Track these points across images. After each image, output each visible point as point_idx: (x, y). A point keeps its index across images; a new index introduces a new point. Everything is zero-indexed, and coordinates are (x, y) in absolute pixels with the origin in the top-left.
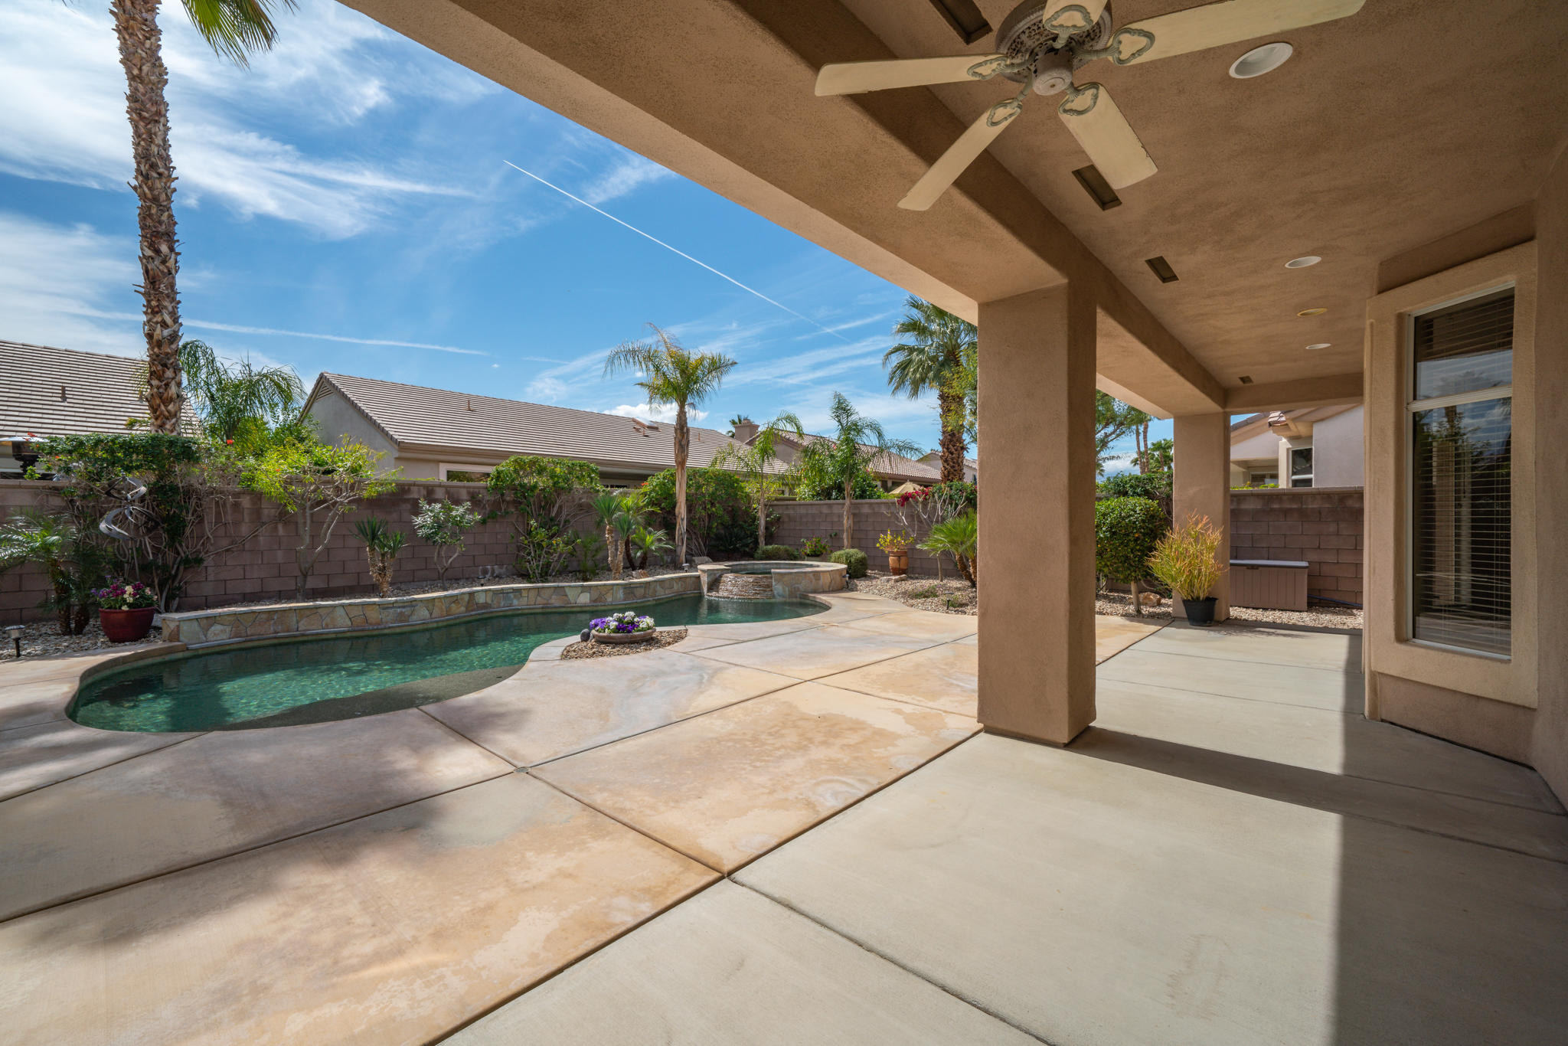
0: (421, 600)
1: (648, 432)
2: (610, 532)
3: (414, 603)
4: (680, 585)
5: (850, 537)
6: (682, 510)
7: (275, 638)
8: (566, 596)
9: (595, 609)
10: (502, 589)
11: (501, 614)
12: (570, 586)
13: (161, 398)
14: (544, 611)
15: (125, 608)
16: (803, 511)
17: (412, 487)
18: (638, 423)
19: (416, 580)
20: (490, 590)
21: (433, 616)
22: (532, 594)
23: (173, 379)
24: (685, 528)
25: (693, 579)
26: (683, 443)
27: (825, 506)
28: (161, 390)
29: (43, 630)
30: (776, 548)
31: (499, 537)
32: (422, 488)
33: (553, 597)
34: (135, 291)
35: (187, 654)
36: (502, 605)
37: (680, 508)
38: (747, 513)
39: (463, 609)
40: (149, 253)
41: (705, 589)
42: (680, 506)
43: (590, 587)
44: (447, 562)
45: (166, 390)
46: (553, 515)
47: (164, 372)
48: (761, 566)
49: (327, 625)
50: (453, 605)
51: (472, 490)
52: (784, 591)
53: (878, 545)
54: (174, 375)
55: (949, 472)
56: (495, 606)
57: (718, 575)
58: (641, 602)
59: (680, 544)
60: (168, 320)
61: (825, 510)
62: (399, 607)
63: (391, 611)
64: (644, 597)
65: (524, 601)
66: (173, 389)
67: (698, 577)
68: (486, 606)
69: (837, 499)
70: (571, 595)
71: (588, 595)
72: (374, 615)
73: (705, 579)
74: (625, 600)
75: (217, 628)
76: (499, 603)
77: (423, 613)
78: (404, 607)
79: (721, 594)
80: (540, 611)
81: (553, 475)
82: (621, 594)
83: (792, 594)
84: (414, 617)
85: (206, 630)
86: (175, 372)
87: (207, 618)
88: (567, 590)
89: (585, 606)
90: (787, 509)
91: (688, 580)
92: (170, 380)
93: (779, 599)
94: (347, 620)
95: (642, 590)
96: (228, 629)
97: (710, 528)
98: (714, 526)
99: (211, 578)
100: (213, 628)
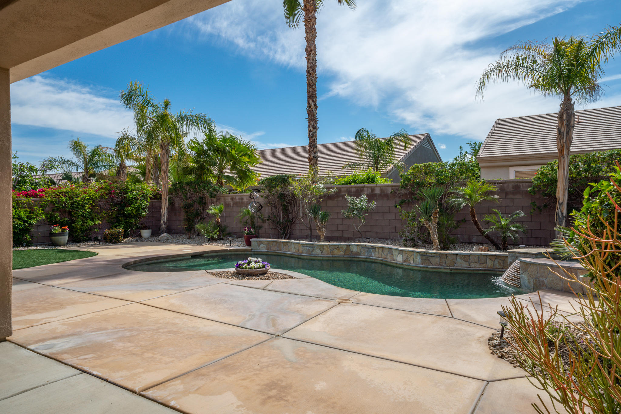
0: (317, 245)
3: (314, 246)
8: (393, 254)
10: (365, 245)
11: (364, 260)
12: (394, 249)
17: (364, 188)
20: (359, 245)
21: (323, 254)
32: (369, 188)
33: (388, 254)
35: (252, 253)
36: (366, 254)
39: (342, 253)
43: (402, 251)
49: (289, 250)
50: (335, 250)
51: (394, 188)
56: (362, 255)
62: (308, 247)
63: (305, 248)
64: (438, 265)
65: (377, 254)
68: (357, 253)
70: (395, 254)
71: (401, 256)
74: (421, 264)
75: (262, 245)
76: (364, 253)
77: (318, 252)
78: (310, 247)
83: (536, 287)
84: (314, 253)
85: (259, 245)
87: (260, 241)
88: (393, 251)
89: (400, 264)
94: (294, 249)
96: (266, 246)
100: (261, 245)
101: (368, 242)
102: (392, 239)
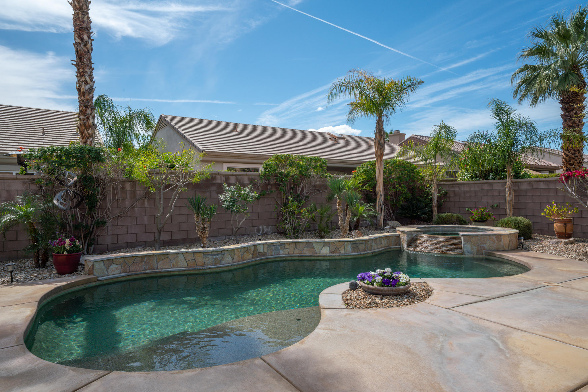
0: (227, 250)
1: (338, 141)
2: (340, 204)
4: (386, 242)
5: (512, 208)
6: (380, 189)
7: (145, 273)
8: (314, 248)
9: (333, 258)
10: (273, 243)
11: (273, 260)
12: (316, 242)
13: (85, 126)
14: (300, 258)
15: (65, 253)
16: (466, 188)
17: (217, 176)
18: (332, 135)
19: (219, 235)
20: (266, 244)
21: (234, 260)
22: (292, 246)
23: (91, 114)
24: (383, 201)
25: (395, 238)
26: (381, 142)
27: (486, 185)
28: (85, 121)
29: (27, 264)
30: (450, 215)
31: (266, 207)
32: (222, 176)
33: (305, 249)
34: (72, 64)
35: (98, 283)
36: (273, 253)
37: (379, 187)
38: (421, 190)
39: (251, 256)
40: (78, 40)
41: (405, 245)
42: (379, 186)
43: (329, 242)
44: (239, 225)
45: (87, 121)
46: (299, 193)
47: (86, 111)
48: (441, 229)
49: (174, 266)
50: (245, 253)
51: (250, 177)
52: (472, 249)
53: (543, 214)
54: (91, 112)
55: (570, 158)
56: (269, 254)
57: (414, 235)
58: (364, 254)
59: (380, 212)
60: (88, 80)
61: (486, 187)
62: (215, 255)
63: (210, 257)
64: (365, 250)
65: (287, 251)
66: (91, 120)
67: (398, 236)
68: (264, 254)
69: (494, 179)
70: (317, 247)
71: (328, 248)
72: (200, 260)
73: (404, 239)
74: (352, 252)
75: (113, 266)
76: (271, 252)
77: (228, 259)
78: (217, 255)
79: (418, 249)
80: (297, 258)
81: (299, 166)
82: (350, 248)
83: (478, 252)
84: (223, 262)
85: (107, 268)
86: (92, 110)
87: (108, 260)
88: (314, 244)
89: (327, 256)
90: (453, 187)
91: (391, 238)
92: (89, 115)
93: (468, 255)
94: (185, 262)
95: (364, 245)
96: (119, 267)
97: (398, 201)
98: (401, 200)
99: (110, 233)
100: (111, 267)
101: (260, 240)
102: (248, 235)
